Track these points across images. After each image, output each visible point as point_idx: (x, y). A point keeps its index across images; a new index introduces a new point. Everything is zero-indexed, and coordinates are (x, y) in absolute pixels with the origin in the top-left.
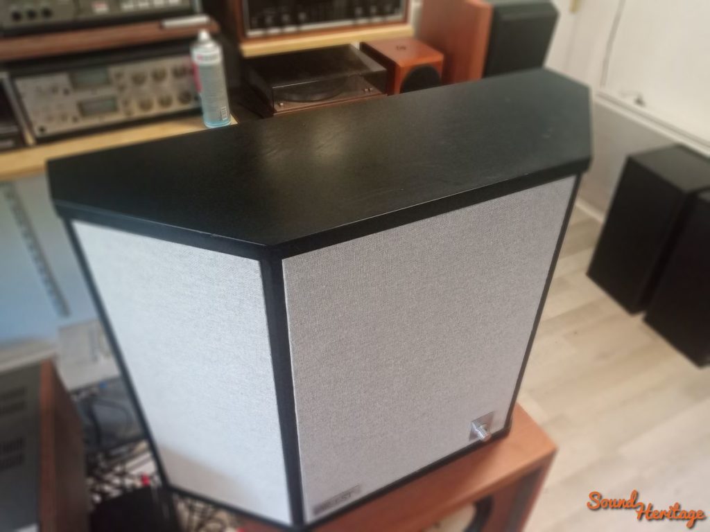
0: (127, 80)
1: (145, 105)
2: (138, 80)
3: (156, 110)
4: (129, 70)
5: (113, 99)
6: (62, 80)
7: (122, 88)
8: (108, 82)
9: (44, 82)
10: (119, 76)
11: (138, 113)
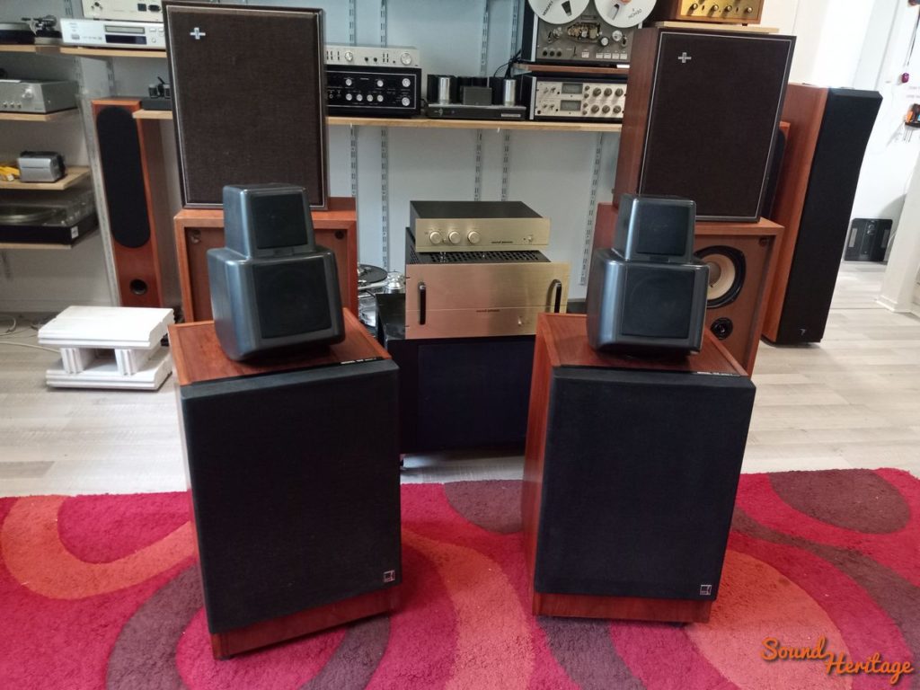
0: (590, 92)
1: (595, 110)
2: (596, 93)
3: (598, 115)
4: (593, 86)
5: (579, 102)
6: (559, 85)
7: (586, 96)
8: (580, 92)
9: (550, 85)
10: (587, 89)
11: (589, 114)
